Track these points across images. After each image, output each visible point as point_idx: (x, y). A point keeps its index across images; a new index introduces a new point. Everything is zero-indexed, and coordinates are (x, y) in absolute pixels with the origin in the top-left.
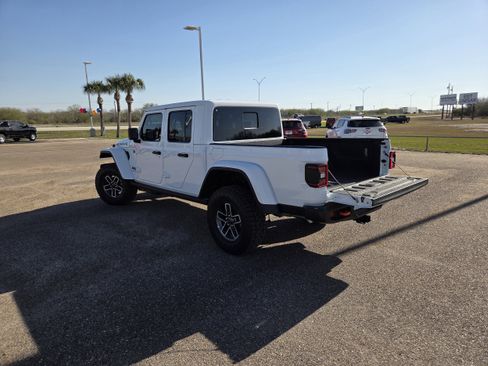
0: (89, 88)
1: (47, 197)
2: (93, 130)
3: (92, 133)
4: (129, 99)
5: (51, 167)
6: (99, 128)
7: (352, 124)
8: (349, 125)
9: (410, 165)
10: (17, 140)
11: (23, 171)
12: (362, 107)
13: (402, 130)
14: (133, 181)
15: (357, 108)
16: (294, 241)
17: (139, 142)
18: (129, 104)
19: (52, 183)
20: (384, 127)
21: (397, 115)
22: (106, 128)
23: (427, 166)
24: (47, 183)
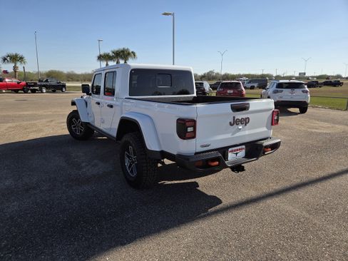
0: (101, 58)
1: (41, 131)
5: (59, 110)
7: (280, 86)
8: (277, 87)
9: (325, 121)
10: (54, 92)
11: (41, 112)
12: (305, 74)
13: (334, 92)
14: (89, 123)
15: (300, 74)
16: (193, 180)
17: (90, 95)
19: (52, 121)
20: (307, 89)
21: (333, 80)
23: (340, 123)
24: (48, 122)
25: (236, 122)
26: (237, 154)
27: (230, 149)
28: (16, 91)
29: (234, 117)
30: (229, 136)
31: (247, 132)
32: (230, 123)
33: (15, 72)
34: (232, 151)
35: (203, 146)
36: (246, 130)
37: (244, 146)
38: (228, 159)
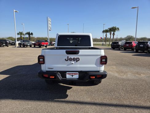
0: (104, 32)
2: (103, 44)
3: (103, 45)
4: (114, 34)
6: (105, 43)
18: (113, 36)
22: (107, 43)
25: (69, 60)
26: (72, 76)
27: (67, 73)
29: (68, 57)
30: (65, 66)
31: (78, 66)
32: (65, 60)
36: (77, 64)
37: (78, 73)
38: (66, 77)
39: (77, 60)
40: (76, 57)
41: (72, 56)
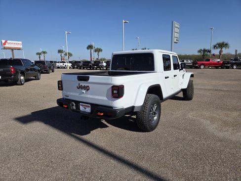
25: (80, 87)
27: (81, 104)
28: (217, 68)
29: (79, 84)
30: (78, 94)
32: (77, 87)
33: (220, 54)
34: (82, 105)
35: (66, 96)
36: (88, 94)
37: (89, 105)
38: (79, 109)
39: (87, 88)
40: (86, 85)
41: (83, 84)
